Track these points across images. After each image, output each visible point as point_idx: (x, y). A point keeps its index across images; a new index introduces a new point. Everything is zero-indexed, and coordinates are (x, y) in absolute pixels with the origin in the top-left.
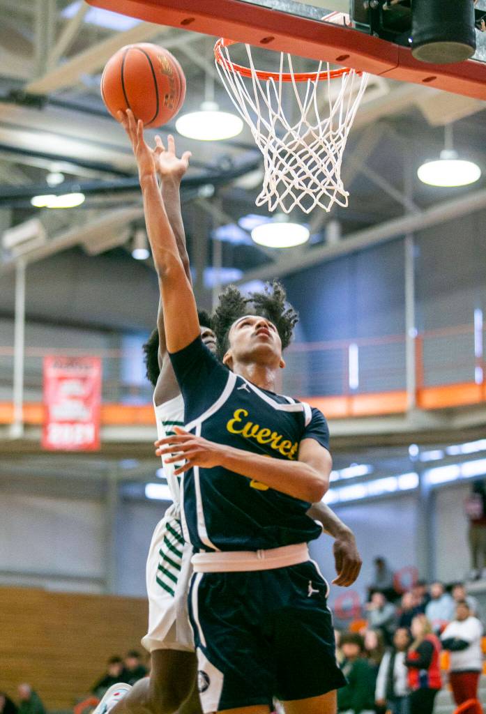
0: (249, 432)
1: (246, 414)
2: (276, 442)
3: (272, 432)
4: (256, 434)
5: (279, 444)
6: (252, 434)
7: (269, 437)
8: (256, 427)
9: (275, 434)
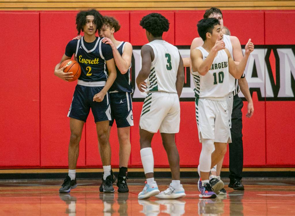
0: (83, 61)
1: (82, 57)
2: (90, 62)
3: (88, 60)
4: (85, 61)
5: (91, 62)
6: (84, 62)
7: (88, 61)
8: (84, 59)
9: (89, 60)
